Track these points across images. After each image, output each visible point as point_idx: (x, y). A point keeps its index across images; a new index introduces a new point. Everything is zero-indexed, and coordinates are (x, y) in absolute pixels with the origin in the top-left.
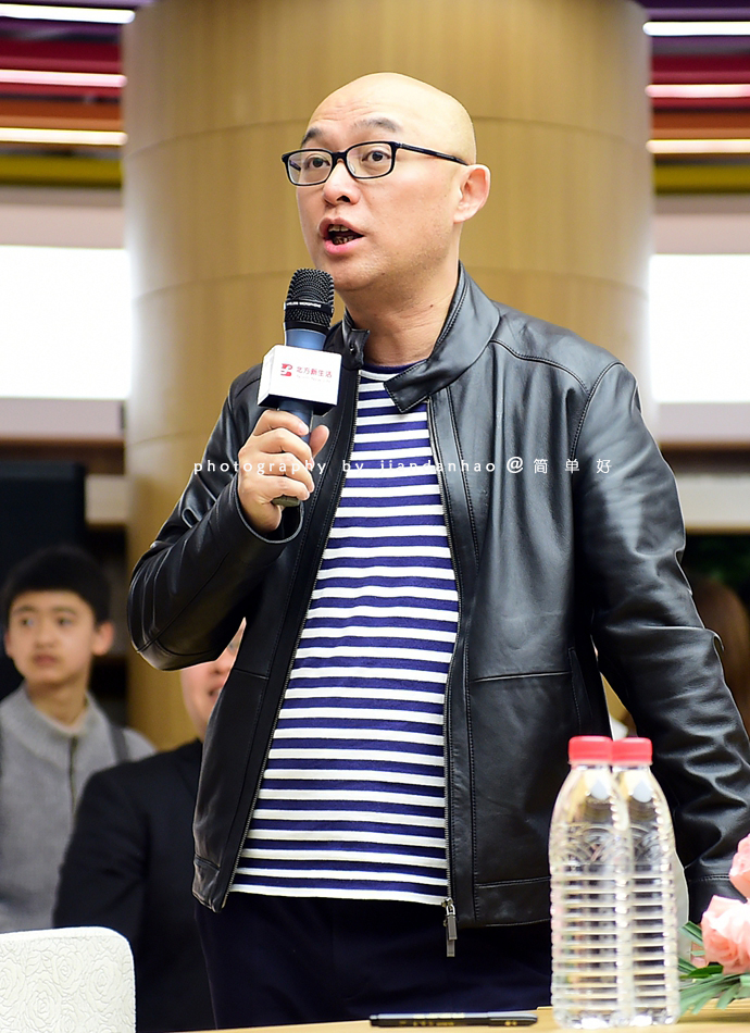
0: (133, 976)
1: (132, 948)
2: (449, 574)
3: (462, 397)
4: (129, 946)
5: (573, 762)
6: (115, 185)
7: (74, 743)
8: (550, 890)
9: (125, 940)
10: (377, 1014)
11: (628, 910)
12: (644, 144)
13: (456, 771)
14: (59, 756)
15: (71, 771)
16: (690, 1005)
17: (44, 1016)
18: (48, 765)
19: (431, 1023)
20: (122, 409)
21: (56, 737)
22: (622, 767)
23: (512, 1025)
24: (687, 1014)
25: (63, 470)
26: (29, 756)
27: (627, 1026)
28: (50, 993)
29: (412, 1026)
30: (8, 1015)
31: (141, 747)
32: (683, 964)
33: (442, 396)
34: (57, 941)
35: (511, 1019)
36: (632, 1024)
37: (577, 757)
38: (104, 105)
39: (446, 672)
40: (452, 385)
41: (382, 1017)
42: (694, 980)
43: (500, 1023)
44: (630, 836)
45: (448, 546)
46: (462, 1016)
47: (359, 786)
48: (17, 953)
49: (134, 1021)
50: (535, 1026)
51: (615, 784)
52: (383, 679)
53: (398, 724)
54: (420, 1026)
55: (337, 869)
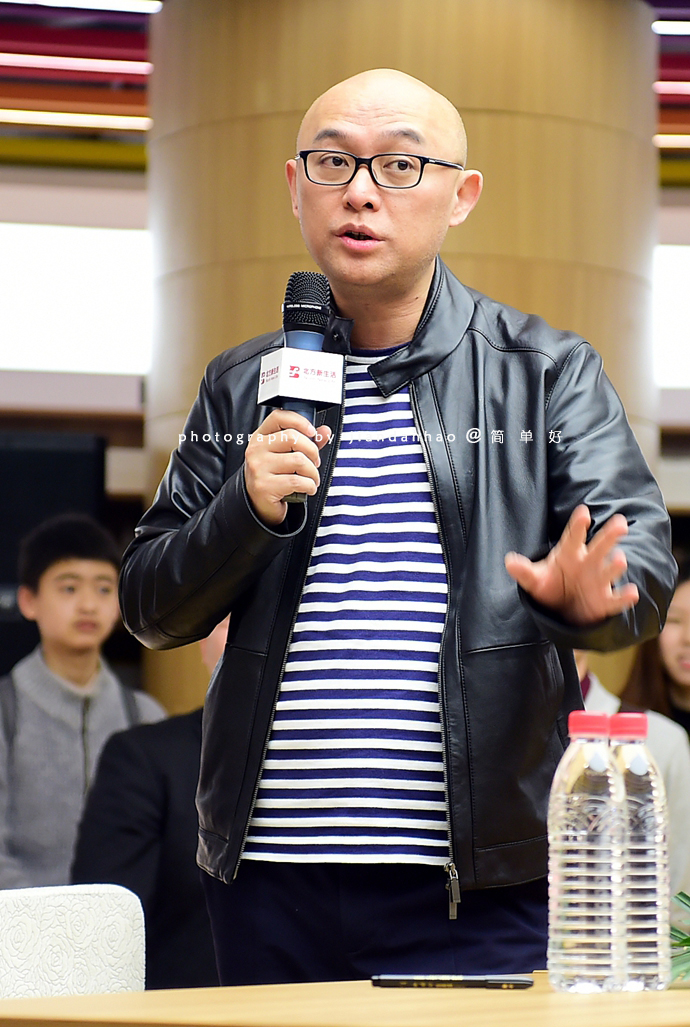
0: (144, 933)
1: (143, 906)
2: (437, 549)
3: (445, 381)
4: (140, 904)
5: (572, 735)
6: (140, 168)
7: (86, 704)
8: (548, 858)
9: (137, 897)
10: (379, 975)
11: (623, 879)
12: (650, 139)
13: (454, 740)
14: (72, 716)
15: (84, 731)
16: (682, 972)
17: (57, 969)
18: (62, 725)
19: (430, 985)
20: (142, 385)
21: (70, 698)
22: (620, 740)
23: (508, 988)
24: (678, 981)
25: (85, 442)
26: (44, 716)
27: (620, 991)
28: (64, 947)
29: (412, 987)
30: (23, 968)
31: (152, 711)
32: (674, 931)
33: (424, 381)
34: (71, 898)
35: (508, 982)
36: (624, 989)
37: (577, 730)
38: (131, 91)
39: (439, 642)
40: (435, 371)
41: (383, 977)
42: (685, 948)
43: (497, 986)
44: (626, 807)
45: (435, 522)
46: (460, 978)
47: (363, 754)
48: (32, 908)
49: (144, 976)
50: (531, 989)
51: (612, 757)
52: (381, 650)
53: (397, 693)
54: (419, 986)
55: (344, 835)
